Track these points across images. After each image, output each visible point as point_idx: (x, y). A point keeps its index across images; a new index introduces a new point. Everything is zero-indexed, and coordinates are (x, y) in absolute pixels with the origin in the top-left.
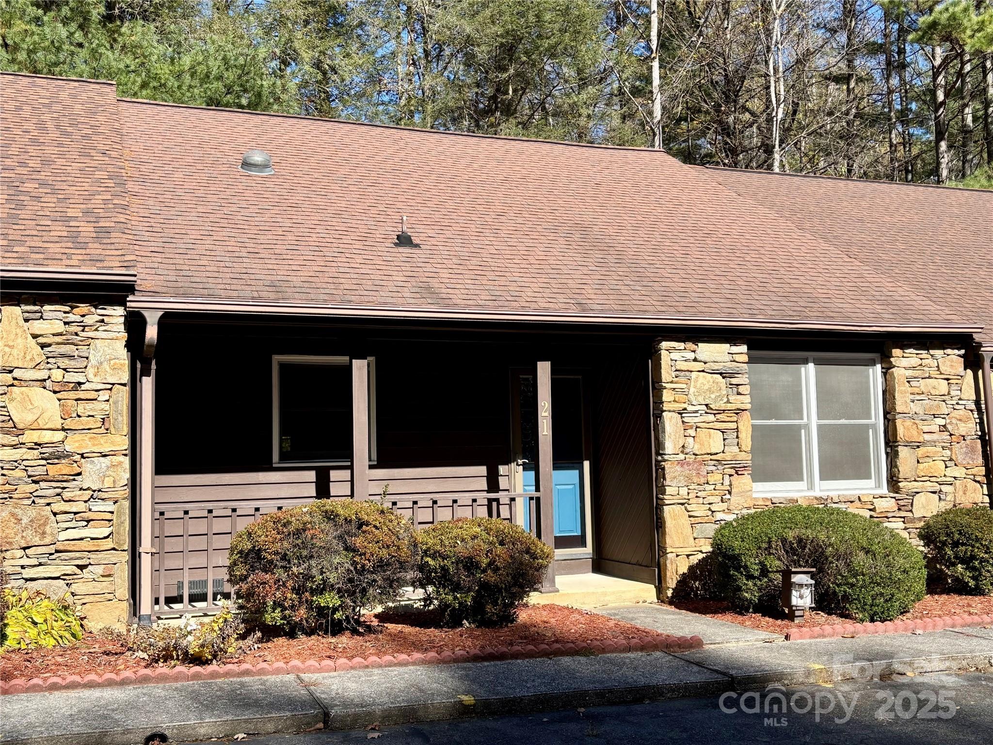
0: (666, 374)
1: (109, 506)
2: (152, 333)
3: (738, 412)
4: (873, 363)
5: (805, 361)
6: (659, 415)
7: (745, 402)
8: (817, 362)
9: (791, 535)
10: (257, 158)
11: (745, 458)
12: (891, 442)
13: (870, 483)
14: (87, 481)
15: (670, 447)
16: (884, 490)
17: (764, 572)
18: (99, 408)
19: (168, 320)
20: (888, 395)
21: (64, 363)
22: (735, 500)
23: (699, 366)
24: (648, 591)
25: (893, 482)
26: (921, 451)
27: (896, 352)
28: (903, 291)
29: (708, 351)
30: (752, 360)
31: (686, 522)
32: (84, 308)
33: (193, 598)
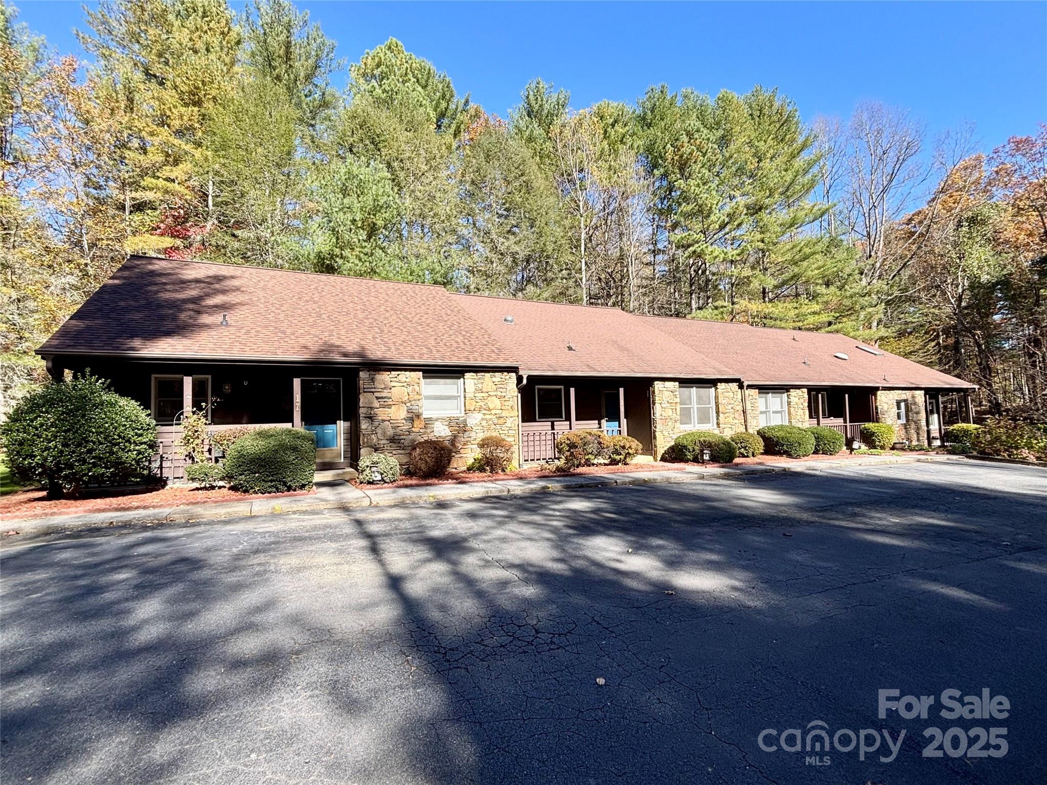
0: (657, 392)
1: (514, 432)
2: (525, 381)
3: (676, 403)
4: (711, 387)
5: (693, 387)
6: (654, 404)
7: (678, 400)
8: (697, 387)
9: (702, 439)
10: (509, 318)
11: (678, 417)
12: (718, 412)
13: (710, 425)
14: (508, 424)
15: (658, 415)
16: (715, 426)
17: (694, 450)
18: (510, 403)
19: (529, 377)
20: (716, 397)
21: (501, 390)
22: (676, 430)
23: (665, 389)
24: (651, 458)
25: (718, 424)
26: (726, 415)
27: (719, 384)
28: (717, 365)
29: (668, 384)
30: (680, 387)
31: (662, 437)
32: (506, 373)
33: (537, 460)
